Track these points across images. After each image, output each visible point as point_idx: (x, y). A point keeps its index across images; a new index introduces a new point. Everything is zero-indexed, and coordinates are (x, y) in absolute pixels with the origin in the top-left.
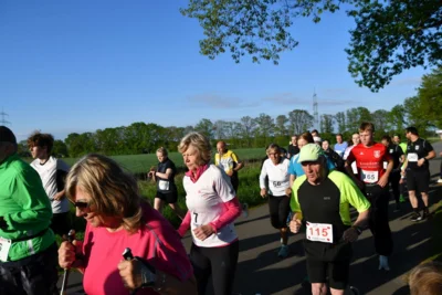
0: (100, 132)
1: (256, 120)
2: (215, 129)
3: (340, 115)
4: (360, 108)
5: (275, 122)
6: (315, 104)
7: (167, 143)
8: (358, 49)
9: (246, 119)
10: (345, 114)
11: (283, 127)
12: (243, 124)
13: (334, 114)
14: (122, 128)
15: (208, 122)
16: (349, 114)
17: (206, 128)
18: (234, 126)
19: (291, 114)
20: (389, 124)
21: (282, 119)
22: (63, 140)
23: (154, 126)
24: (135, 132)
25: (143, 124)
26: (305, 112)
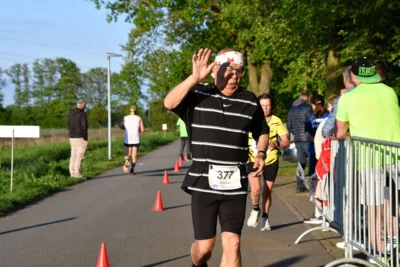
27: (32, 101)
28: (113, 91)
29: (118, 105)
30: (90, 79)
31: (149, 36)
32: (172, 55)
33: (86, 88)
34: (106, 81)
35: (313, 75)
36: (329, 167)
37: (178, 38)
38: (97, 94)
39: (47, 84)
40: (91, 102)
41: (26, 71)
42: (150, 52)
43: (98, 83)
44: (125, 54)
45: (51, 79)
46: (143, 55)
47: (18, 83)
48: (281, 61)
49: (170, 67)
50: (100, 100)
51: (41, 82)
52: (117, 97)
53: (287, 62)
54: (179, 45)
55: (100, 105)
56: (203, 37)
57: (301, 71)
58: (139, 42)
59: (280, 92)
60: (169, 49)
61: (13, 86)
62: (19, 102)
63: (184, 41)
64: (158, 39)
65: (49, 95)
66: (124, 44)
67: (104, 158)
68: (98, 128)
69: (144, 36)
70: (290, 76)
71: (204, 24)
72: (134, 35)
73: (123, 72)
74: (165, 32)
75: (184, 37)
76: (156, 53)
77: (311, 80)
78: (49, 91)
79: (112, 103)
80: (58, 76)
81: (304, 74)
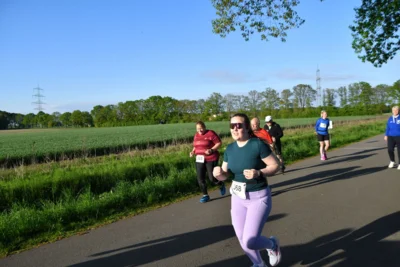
0: (121, 104)
1: (262, 94)
2: (224, 102)
3: (342, 90)
4: (362, 83)
5: (280, 96)
6: (319, 79)
7: (181, 115)
8: (362, 26)
9: (253, 93)
10: (347, 88)
11: (287, 100)
12: (250, 97)
13: (337, 88)
14: (141, 101)
15: (218, 96)
16: (351, 89)
17: (217, 101)
18: (242, 100)
19: (295, 89)
20: (390, 98)
21: (287, 93)
22: (89, 112)
23: (170, 99)
24: (152, 104)
25: (160, 97)
26: (309, 87)
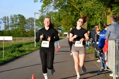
27: (10, 29)
28: (36, 25)
29: (38, 30)
30: (29, 21)
31: (48, 7)
32: (56, 13)
33: (27, 24)
34: (34, 22)
35: (102, 19)
36: (107, 49)
37: (58, 8)
38: (31, 26)
39: (15, 23)
40: (29, 29)
41: (8, 19)
42: (48, 12)
43: (31, 22)
44: (40, 13)
45: (16, 21)
46: (46, 13)
47: (5, 23)
48: (91, 14)
49: (55, 17)
50: (32, 28)
51: (13, 22)
52: (37, 27)
53: (93, 15)
54: (58, 10)
55: (32, 30)
56: (66, 7)
57: (98, 18)
58: (45, 9)
59: (91, 25)
60: (54, 11)
61: (4, 24)
62: (6, 29)
63: (59, 8)
64: (51, 8)
65: (15, 26)
66: (40, 10)
67: (34, 47)
68: (31, 37)
69: (46, 7)
70: (94, 19)
71: (66, 3)
72: (43, 6)
73: (39, 19)
74: (53, 6)
75: (59, 7)
76: (50, 13)
77: (101, 21)
78: (15, 25)
79: (36, 29)
80: (18, 20)
81: (99, 19)
